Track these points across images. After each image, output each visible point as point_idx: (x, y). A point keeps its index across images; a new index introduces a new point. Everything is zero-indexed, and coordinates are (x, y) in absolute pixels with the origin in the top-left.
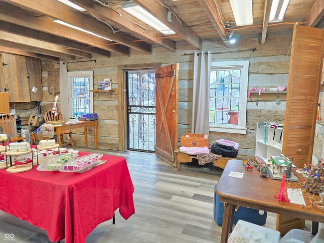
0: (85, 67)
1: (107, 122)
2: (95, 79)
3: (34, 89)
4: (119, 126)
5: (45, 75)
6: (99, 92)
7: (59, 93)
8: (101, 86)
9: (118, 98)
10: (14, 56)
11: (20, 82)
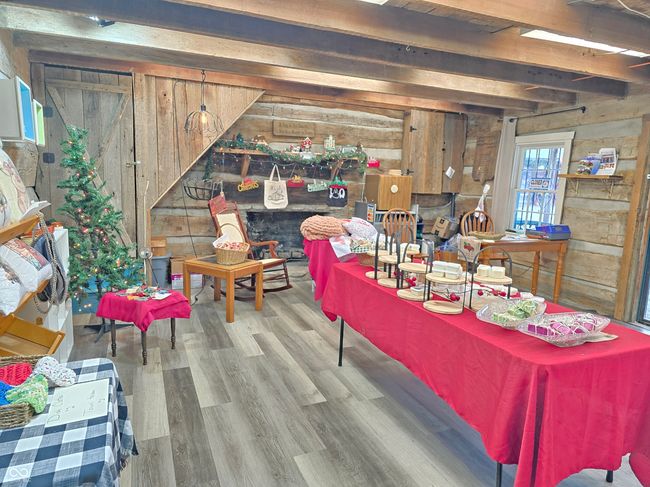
0: (557, 125)
1: (590, 247)
2: (576, 149)
3: (449, 172)
4: (622, 261)
5: (472, 144)
6: (580, 179)
7: (493, 179)
8: (590, 164)
9: (630, 194)
10: (427, 113)
11: (431, 158)
